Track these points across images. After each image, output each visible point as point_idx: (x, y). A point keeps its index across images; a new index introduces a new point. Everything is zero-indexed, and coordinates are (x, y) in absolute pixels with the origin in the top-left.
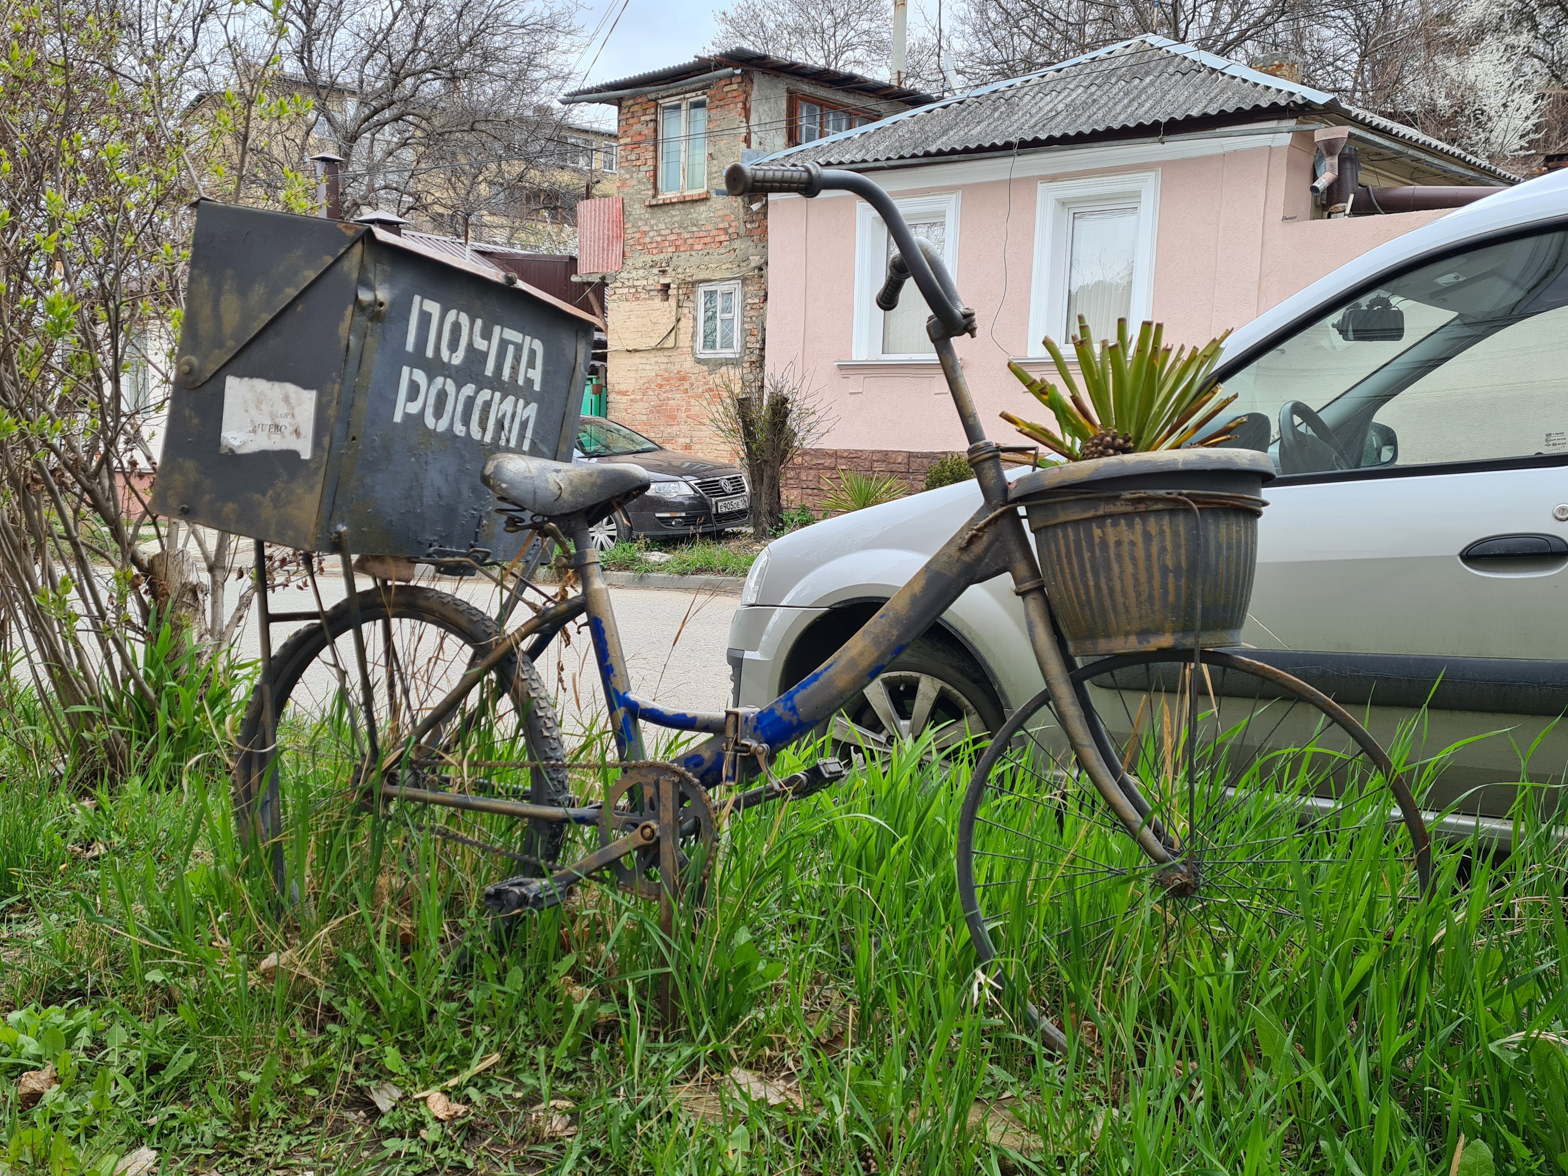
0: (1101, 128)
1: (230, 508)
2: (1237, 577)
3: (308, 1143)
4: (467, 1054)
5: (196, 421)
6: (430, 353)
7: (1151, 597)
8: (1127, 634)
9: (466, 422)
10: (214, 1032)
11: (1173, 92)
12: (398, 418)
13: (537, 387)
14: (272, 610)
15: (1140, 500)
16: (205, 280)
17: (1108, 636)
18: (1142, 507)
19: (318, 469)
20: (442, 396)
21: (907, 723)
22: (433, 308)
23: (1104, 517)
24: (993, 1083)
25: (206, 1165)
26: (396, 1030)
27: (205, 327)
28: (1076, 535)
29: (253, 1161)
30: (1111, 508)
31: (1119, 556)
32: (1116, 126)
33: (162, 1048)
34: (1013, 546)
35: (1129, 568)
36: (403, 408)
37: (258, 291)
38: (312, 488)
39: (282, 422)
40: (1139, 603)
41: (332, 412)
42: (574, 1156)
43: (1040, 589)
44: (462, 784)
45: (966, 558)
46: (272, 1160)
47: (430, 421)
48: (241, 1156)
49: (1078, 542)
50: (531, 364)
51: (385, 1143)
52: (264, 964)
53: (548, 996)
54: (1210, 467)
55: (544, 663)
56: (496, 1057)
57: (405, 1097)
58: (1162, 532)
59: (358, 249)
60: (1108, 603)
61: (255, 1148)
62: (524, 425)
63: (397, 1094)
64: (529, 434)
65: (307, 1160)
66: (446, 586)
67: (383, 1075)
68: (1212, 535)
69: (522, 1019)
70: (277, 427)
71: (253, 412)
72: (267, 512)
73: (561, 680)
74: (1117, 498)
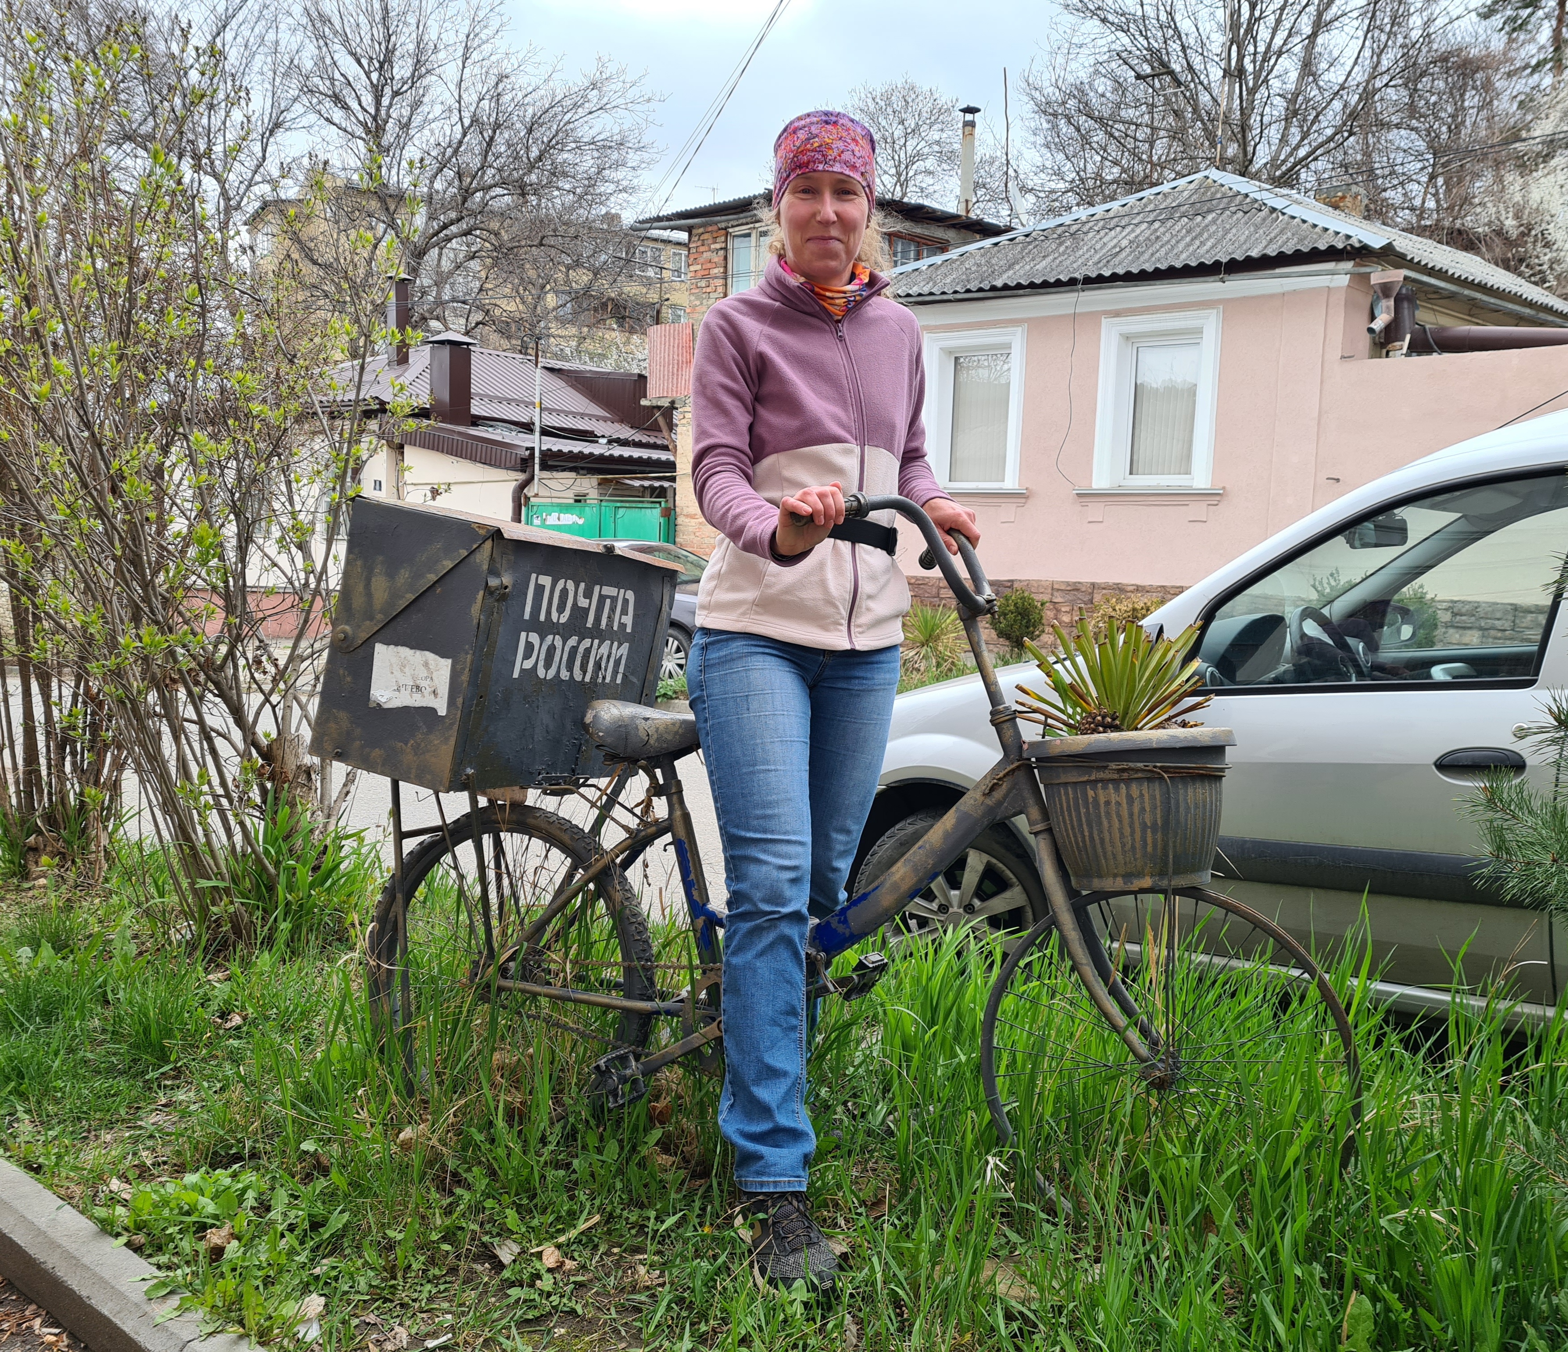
0: (1163, 266)
1: (377, 753)
3: (445, 1290)
4: (573, 1215)
5: (349, 679)
6: (542, 618)
7: (1133, 848)
8: (1115, 876)
9: (570, 668)
10: (361, 1194)
11: (1234, 231)
12: (516, 675)
13: (629, 629)
15: (1124, 770)
16: (359, 563)
17: (1100, 876)
18: (1125, 776)
19: (452, 724)
20: (552, 649)
21: (956, 892)
22: (546, 580)
23: (1096, 781)
24: (1008, 1242)
25: (364, 1307)
26: (513, 1193)
27: (358, 603)
28: (1075, 793)
29: (402, 1304)
30: (1101, 775)
31: (1108, 814)
32: (1178, 265)
33: (320, 1209)
34: (1027, 794)
35: (1116, 824)
36: (521, 664)
37: (404, 576)
38: (447, 739)
39: (422, 683)
40: (1124, 852)
41: (465, 678)
42: (664, 1303)
43: (1049, 830)
44: (565, 979)
45: (989, 802)
46: (417, 1305)
47: (541, 673)
48: (391, 1300)
49: (1076, 798)
50: (624, 611)
51: (509, 1292)
52: (402, 1135)
53: (638, 1164)
55: (633, 874)
56: (596, 1218)
57: (523, 1252)
58: (1141, 795)
59: (488, 544)
61: (403, 1295)
62: (617, 662)
63: (516, 1249)
64: (621, 669)
65: (445, 1305)
66: (549, 803)
67: (505, 1232)
68: (1181, 798)
69: (619, 1185)
70: (418, 688)
71: (398, 674)
72: (409, 758)
73: (645, 875)
74: (1106, 767)
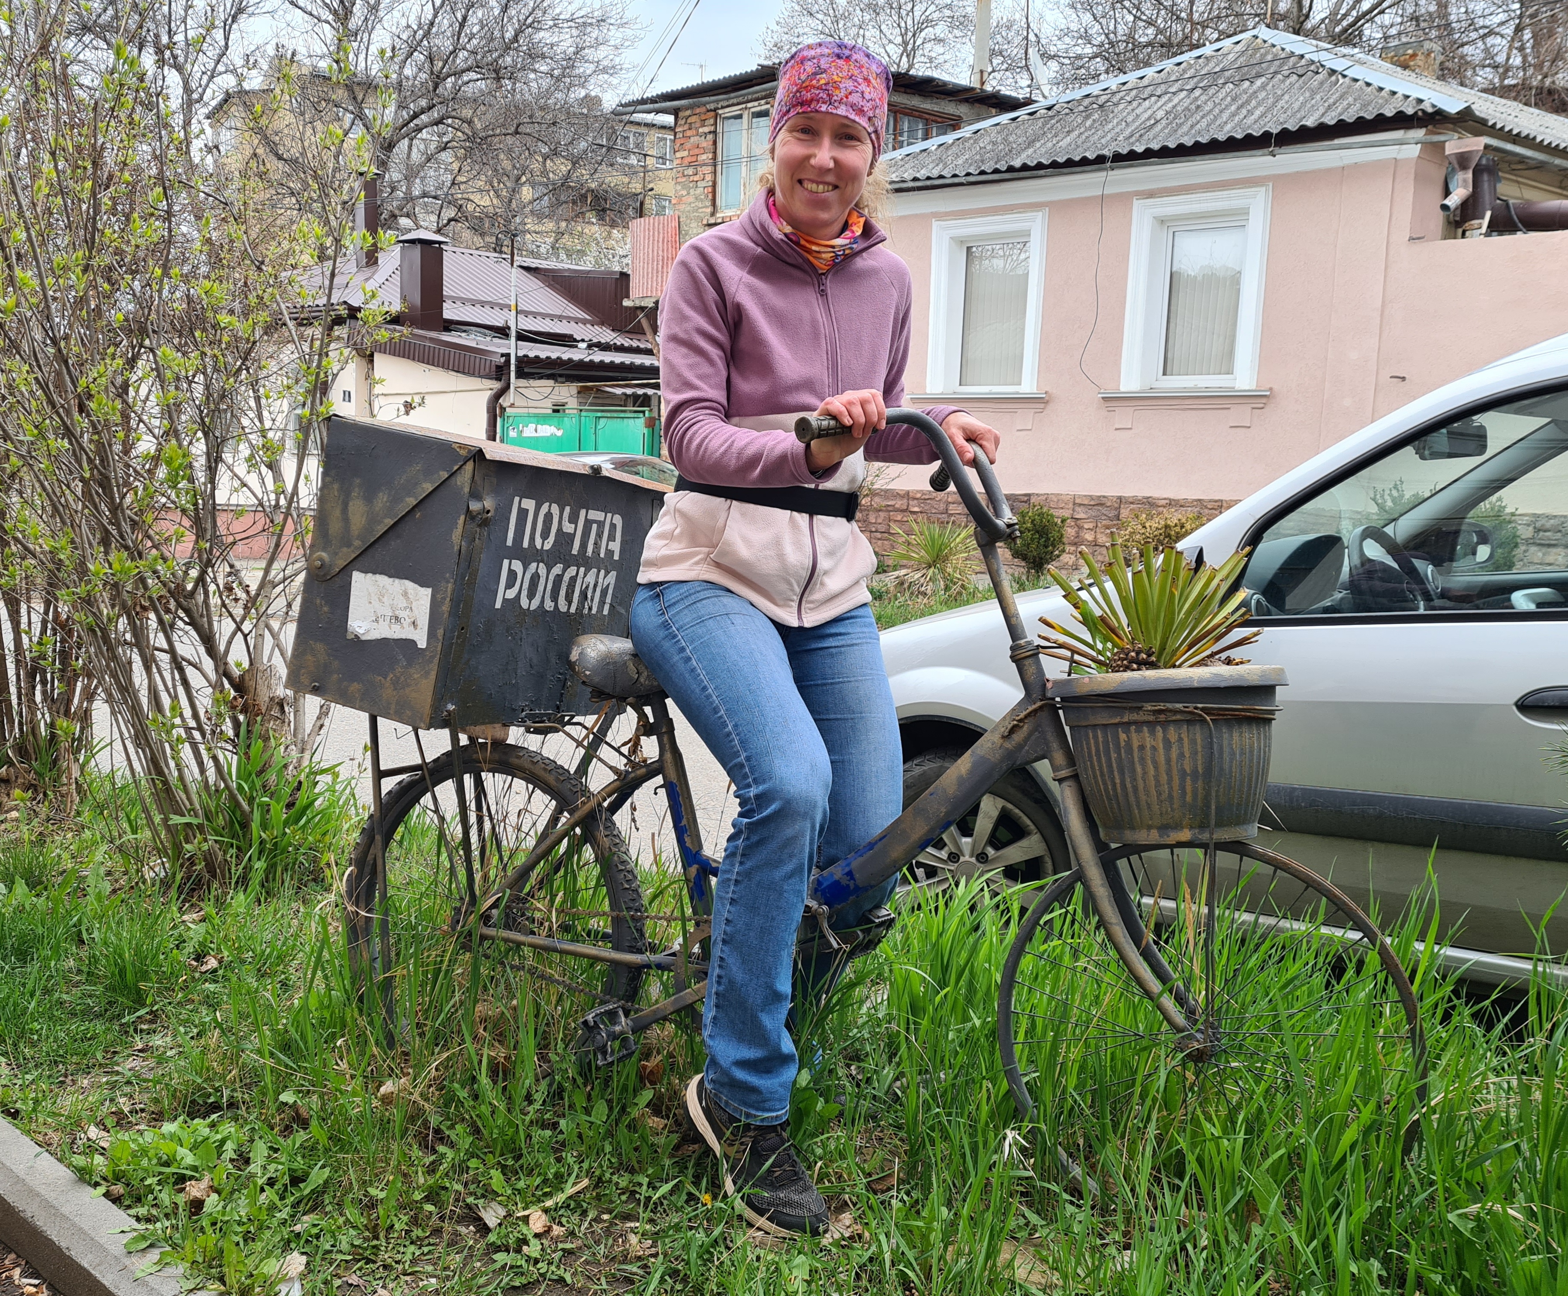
0: (1204, 139)
1: (355, 687)
2: (1250, 780)
3: (429, 1252)
4: (560, 1180)
5: (326, 609)
6: (526, 544)
7: (1171, 797)
8: (1149, 828)
9: (555, 598)
10: (341, 1150)
11: (1286, 97)
12: (498, 605)
13: (616, 557)
14: (383, 767)
15: (1160, 712)
16: (336, 486)
17: (1133, 828)
18: (1162, 717)
19: (433, 657)
20: (535, 578)
21: (968, 840)
22: (529, 504)
23: (1129, 724)
24: (1027, 1224)
25: (346, 1269)
26: (497, 1154)
27: (335, 527)
28: (1105, 736)
29: (385, 1267)
30: (1134, 717)
31: (1142, 759)
32: (1222, 137)
33: (300, 1163)
34: (1051, 736)
35: (1152, 771)
36: (503, 594)
37: (382, 499)
38: (427, 674)
39: (401, 614)
40: (1160, 802)
41: (446, 608)
42: (658, 1275)
43: (1075, 777)
44: (550, 929)
45: (1008, 745)
46: (400, 1267)
47: (524, 603)
48: (374, 1262)
49: (1106, 743)
50: (611, 538)
51: (495, 1257)
52: (383, 1090)
53: (629, 1126)
54: (1223, 684)
55: (621, 818)
56: (585, 1182)
57: (509, 1215)
58: (1180, 739)
59: (470, 466)
60: (1132, 799)
61: (385, 1256)
62: (604, 592)
63: (502, 1212)
64: (608, 600)
65: (429, 1268)
66: (533, 742)
67: (489, 1194)
68: (1225, 743)
69: (608, 1148)
70: (397, 618)
71: (376, 603)
72: (388, 693)
73: (634, 820)
74: (1140, 708)
